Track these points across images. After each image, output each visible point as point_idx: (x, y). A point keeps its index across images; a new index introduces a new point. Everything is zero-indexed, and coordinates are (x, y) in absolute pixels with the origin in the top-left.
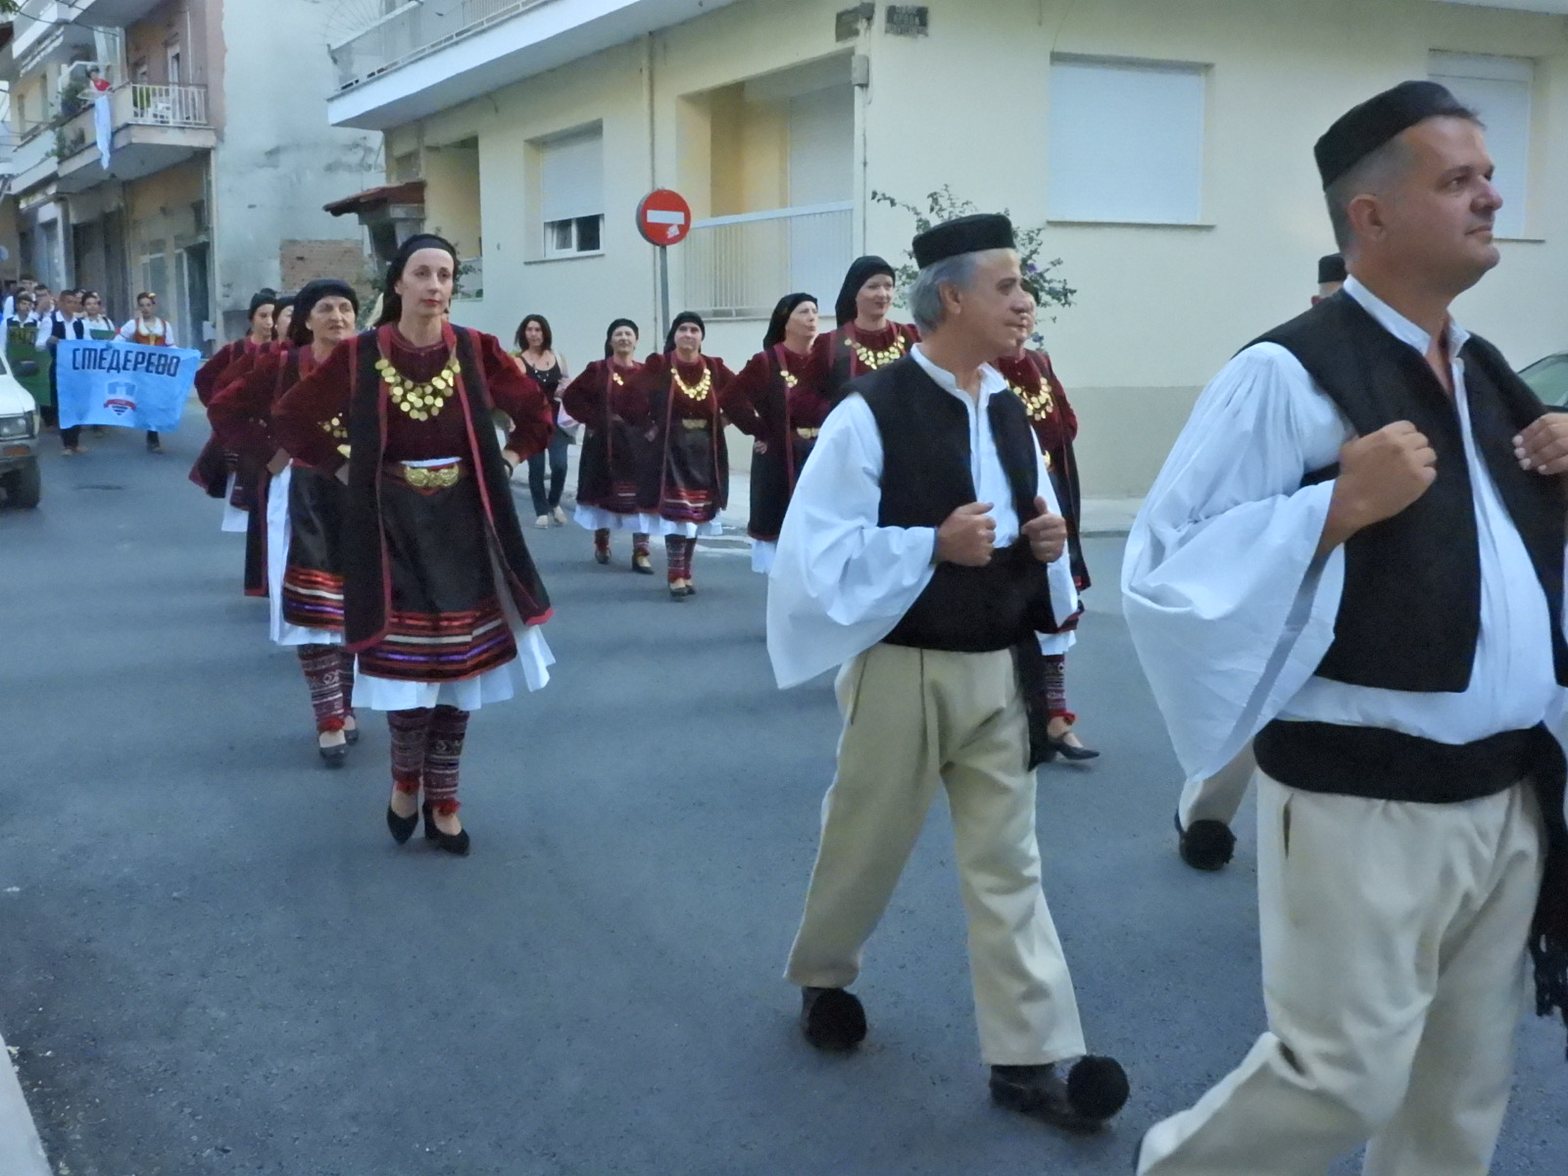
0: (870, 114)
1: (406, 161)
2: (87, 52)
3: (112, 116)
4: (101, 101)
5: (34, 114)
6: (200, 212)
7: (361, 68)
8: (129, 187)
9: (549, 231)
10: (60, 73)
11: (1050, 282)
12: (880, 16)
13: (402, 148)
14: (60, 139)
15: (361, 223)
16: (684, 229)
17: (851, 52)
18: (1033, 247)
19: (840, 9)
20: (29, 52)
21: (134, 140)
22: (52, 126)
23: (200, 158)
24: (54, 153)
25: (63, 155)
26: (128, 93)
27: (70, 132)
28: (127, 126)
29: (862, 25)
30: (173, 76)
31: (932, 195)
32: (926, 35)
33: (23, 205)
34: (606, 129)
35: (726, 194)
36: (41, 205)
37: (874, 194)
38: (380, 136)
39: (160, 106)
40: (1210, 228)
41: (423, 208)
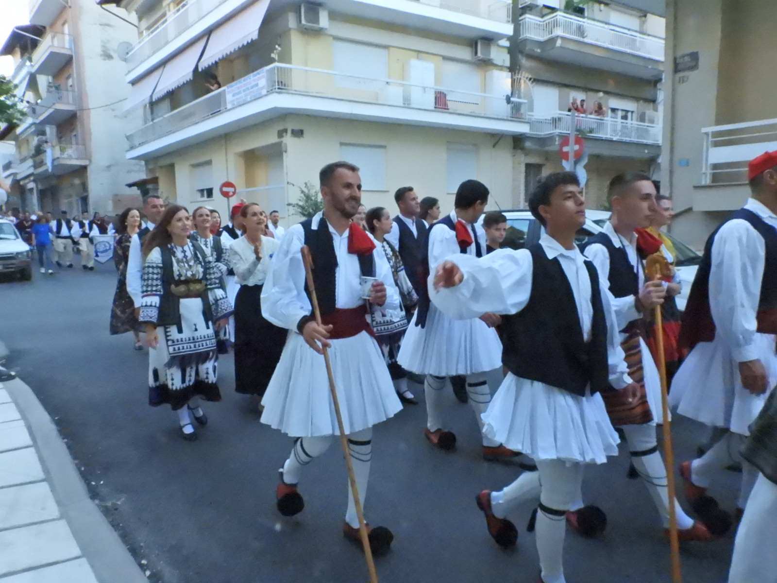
0: (288, 159)
1: (150, 171)
2: (43, 133)
3: (52, 154)
4: (49, 151)
5: (25, 152)
6: (84, 186)
7: (136, 143)
8: (60, 177)
9: (198, 192)
10: (33, 140)
12: (289, 132)
13: (151, 167)
14: (35, 162)
15: (138, 189)
16: (234, 193)
17: (282, 142)
19: (278, 130)
20: (22, 133)
21: (61, 163)
22: (31, 157)
23: (84, 169)
24: (32, 166)
25: (36, 166)
26: (57, 148)
27: (38, 159)
28: (58, 158)
29: (284, 134)
30: (74, 141)
31: (306, 183)
32: (303, 137)
33: (22, 183)
34: (213, 162)
35: (250, 181)
36: (28, 183)
37: (288, 183)
38: (143, 163)
39: (70, 151)
40: (388, 191)
41: (158, 185)
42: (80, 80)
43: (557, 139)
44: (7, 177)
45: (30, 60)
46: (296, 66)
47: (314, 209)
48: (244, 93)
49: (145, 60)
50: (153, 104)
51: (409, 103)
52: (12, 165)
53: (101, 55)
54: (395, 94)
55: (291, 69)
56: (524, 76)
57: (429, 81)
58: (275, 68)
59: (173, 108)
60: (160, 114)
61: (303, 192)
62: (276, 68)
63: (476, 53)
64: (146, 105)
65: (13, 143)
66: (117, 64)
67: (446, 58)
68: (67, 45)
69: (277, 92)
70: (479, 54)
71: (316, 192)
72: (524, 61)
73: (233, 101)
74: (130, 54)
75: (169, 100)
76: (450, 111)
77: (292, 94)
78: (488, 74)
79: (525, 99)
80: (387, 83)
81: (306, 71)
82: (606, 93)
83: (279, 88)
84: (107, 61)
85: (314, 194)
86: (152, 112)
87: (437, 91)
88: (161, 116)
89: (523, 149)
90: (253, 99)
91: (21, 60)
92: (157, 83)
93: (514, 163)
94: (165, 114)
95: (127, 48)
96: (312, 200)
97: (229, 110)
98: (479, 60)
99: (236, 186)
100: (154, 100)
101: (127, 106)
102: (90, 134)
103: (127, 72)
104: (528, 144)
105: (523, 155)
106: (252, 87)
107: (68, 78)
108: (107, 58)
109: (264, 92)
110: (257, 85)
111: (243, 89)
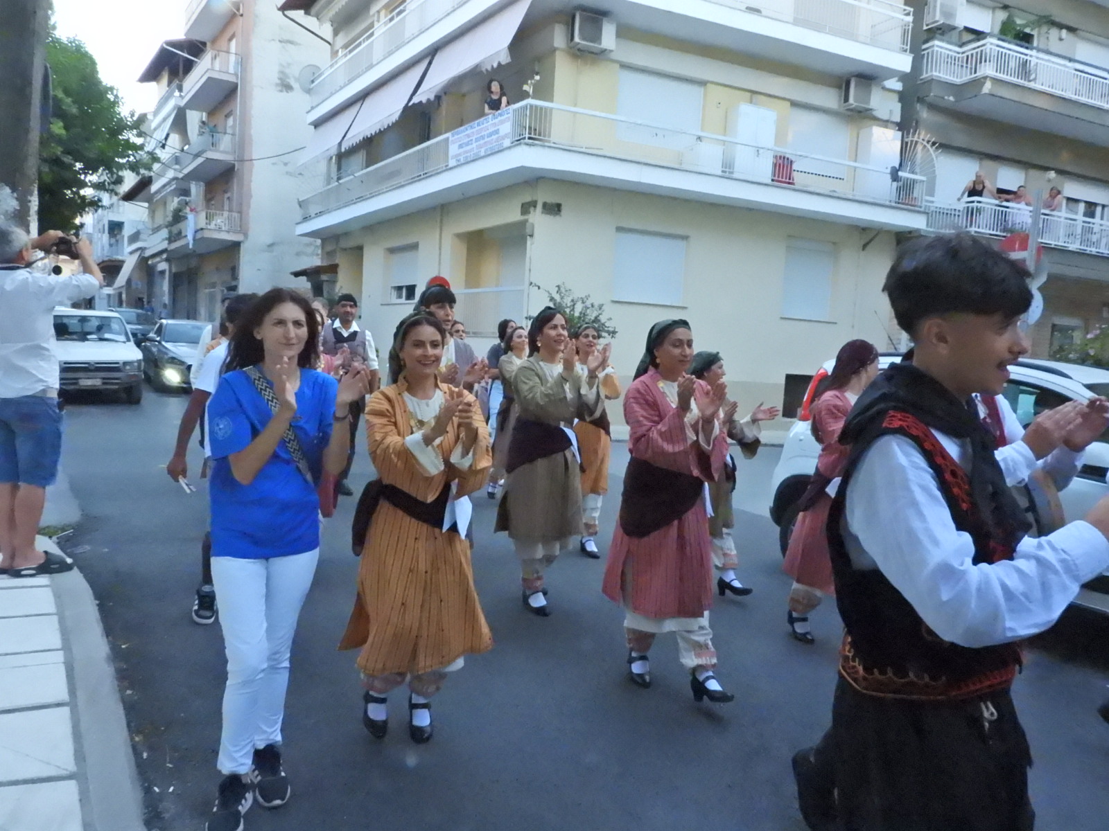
0: (534, 248)
1: (330, 254)
2: (186, 192)
3: (196, 223)
4: (191, 217)
5: (160, 220)
6: (234, 270)
7: (313, 210)
8: (202, 257)
9: (393, 290)
10: (173, 201)
11: (608, 327)
12: (539, 206)
13: (329, 248)
14: (170, 232)
15: (308, 281)
17: (526, 221)
18: (600, 312)
19: (523, 202)
20: (159, 191)
21: (205, 236)
22: (167, 227)
23: (236, 246)
24: (166, 239)
25: (171, 239)
26: (203, 215)
27: (175, 230)
28: (202, 229)
29: (532, 209)
30: (226, 207)
31: (558, 286)
32: (560, 216)
33: (150, 262)
34: (420, 246)
35: (472, 279)
36: (159, 262)
37: (531, 283)
38: (319, 242)
39: (219, 221)
40: (685, 308)
41: (336, 277)
42: (244, 121)
44: (131, 253)
45: (180, 89)
46: (558, 105)
48: (477, 144)
49: (337, 91)
50: (342, 157)
51: (731, 170)
52: (142, 236)
53: (277, 85)
54: (710, 155)
55: (551, 109)
56: (922, 136)
57: (767, 139)
58: (526, 106)
59: (369, 163)
60: (349, 172)
61: (552, 299)
62: (528, 107)
63: (846, 99)
64: (331, 158)
65: (146, 205)
66: (298, 98)
67: (794, 104)
68: (231, 70)
69: (527, 144)
70: (851, 100)
71: (572, 301)
72: (924, 114)
73: (459, 155)
74: (316, 82)
75: (365, 150)
76: (796, 187)
77: (550, 147)
78: (863, 132)
79: (924, 175)
80: (699, 138)
81: (575, 113)
82: (1060, 172)
83: (530, 138)
84: (285, 93)
85: (569, 305)
86: (339, 168)
87: (779, 155)
88: (351, 174)
90: (489, 153)
91: (167, 89)
92: (351, 126)
94: (357, 170)
95: (314, 73)
97: (451, 169)
98: (848, 110)
100: (343, 150)
101: (303, 158)
102: (251, 196)
103: (310, 108)
106: (490, 135)
107: (227, 116)
108: (284, 90)
109: (507, 143)
110: (497, 132)
111: (475, 137)
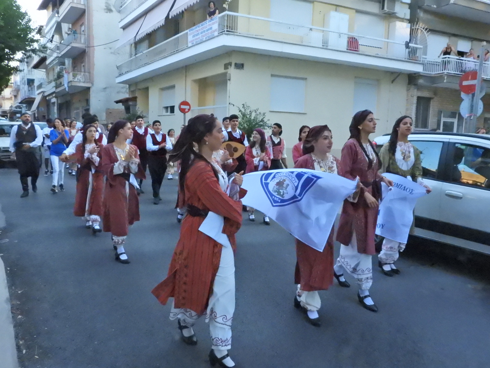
0: (231, 86)
1: (132, 92)
2: (63, 64)
3: (68, 78)
4: (66, 75)
5: (51, 78)
6: (87, 101)
7: (124, 70)
8: (73, 95)
9: (164, 109)
10: (57, 68)
11: (268, 124)
12: (233, 65)
13: (132, 89)
14: (56, 83)
15: (123, 105)
16: (189, 110)
17: (227, 72)
18: (264, 117)
19: (225, 63)
20: (50, 63)
21: (73, 85)
22: (54, 81)
23: (88, 89)
24: (54, 87)
25: (57, 87)
26: (71, 74)
27: (58, 82)
28: (71, 81)
29: (229, 67)
30: (83, 70)
31: (243, 104)
32: (243, 69)
33: (47, 98)
34: (176, 87)
35: (202, 103)
36: (52, 98)
37: (230, 103)
38: (128, 86)
39: (79, 77)
40: (306, 114)
41: (136, 103)
42: (89, 28)
43: (446, 78)
44: (38, 94)
45: (58, 13)
46: (241, 14)
47: (248, 124)
48: (202, 35)
49: (133, 11)
50: (137, 44)
51: (327, 45)
52: (43, 86)
53: (105, 9)
54: (316, 38)
55: (237, 16)
56: (421, 25)
57: (345, 29)
58: (225, 15)
59: (150, 46)
60: (140, 51)
61: (240, 111)
63: (383, 8)
64: (132, 45)
65: (45, 70)
66: (115, 15)
67: (358, 11)
68: (82, 3)
69: (225, 34)
70: (386, 8)
71: (250, 112)
72: (421, 14)
73: (193, 41)
74: (123, 7)
75: (148, 41)
76: (360, 52)
77: (237, 35)
78: (391, 24)
79: (421, 45)
80: (311, 29)
81: (249, 18)
83: (227, 31)
84: (109, 13)
85: (248, 113)
86: (136, 49)
87: (350, 36)
88: (142, 52)
89: (416, 85)
90: (207, 39)
91: (52, 13)
92: (140, 29)
93: (407, 95)
94: (144, 50)
95: (122, 3)
96: (247, 117)
97: (189, 48)
98: (385, 13)
99: (190, 105)
100: (137, 40)
101: (118, 45)
102: (94, 65)
103: (120, 20)
104: (421, 81)
105: (416, 90)
106: (207, 30)
107: (81, 26)
108: (108, 12)
109: (216, 34)
110: (211, 28)
111: (201, 31)
